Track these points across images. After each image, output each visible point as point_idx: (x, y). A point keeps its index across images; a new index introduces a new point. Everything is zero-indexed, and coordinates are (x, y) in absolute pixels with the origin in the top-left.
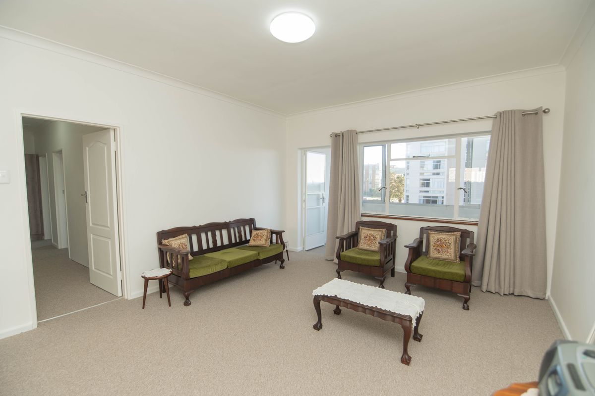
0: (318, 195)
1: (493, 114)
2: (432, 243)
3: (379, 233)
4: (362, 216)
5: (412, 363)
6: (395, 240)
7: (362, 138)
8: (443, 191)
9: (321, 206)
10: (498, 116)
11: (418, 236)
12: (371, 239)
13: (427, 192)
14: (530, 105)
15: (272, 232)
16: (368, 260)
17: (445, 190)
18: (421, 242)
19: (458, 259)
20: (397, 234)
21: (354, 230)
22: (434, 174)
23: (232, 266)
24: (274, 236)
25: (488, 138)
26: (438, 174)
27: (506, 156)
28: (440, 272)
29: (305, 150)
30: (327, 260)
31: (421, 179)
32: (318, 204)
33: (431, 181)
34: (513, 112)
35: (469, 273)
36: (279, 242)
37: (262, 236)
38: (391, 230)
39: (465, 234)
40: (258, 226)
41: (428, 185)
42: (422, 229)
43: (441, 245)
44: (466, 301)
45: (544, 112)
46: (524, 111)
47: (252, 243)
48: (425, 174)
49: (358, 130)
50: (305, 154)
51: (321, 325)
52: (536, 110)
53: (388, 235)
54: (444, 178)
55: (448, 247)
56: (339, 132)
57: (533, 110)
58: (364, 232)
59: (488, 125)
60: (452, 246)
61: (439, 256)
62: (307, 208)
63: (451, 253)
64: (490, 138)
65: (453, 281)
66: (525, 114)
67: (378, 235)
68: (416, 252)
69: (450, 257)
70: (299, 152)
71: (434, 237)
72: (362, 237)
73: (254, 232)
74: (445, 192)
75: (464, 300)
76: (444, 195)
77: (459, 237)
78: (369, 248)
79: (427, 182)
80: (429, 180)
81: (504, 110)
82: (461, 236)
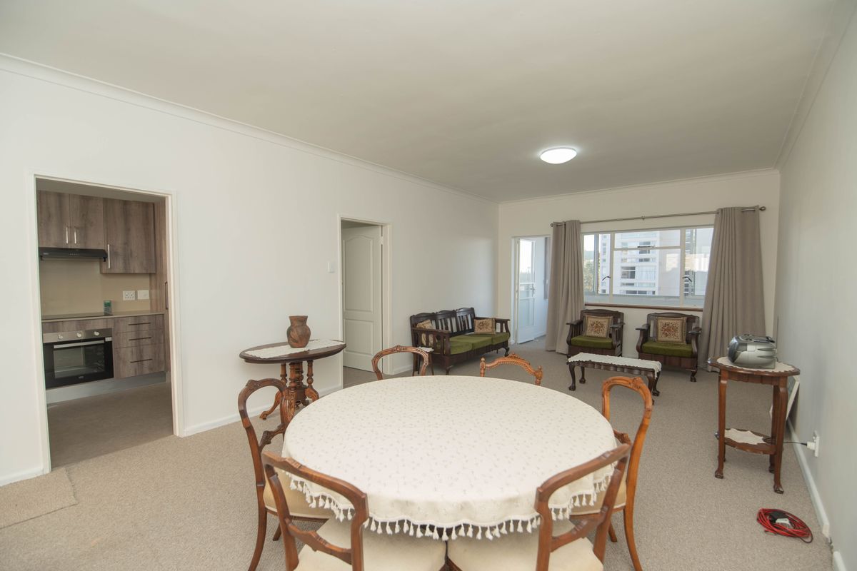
0: (529, 285)
1: (715, 210)
2: (660, 328)
3: (607, 320)
4: (586, 305)
5: (660, 395)
6: (622, 326)
7: (584, 228)
8: (655, 284)
9: (530, 297)
10: (720, 212)
11: (646, 323)
12: (598, 326)
13: (632, 284)
14: (748, 203)
15: (497, 321)
16: (600, 344)
17: (657, 282)
18: (649, 326)
19: (685, 341)
20: (625, 322)
21: (579, 318)
22: (641, 260)
23: (476, 348)
24: (498, 325)
25: (711, 230)
26: (647, 260)
27: (727, 248)
28: (669, 350)
29: (517, 238)
30: (548, 351)
31: (622, 268)
32: (528, 295)
33: (636, 270)
34: (733, 209)
35: (695, 349)
36: (504, 331)
37: (487, 325)
38: (617, 316)
39: (691, 319)
40: (477, 315)
41: (633, 275)
42: (649, 315)
43: (668, 329)
44: (694, 374)
45: (761, 209)
46: (743, 208)
47: (477, 330)
48: (628, 260)
49: (581, 221)
50: (518, 243)
51: (575, 387)
52: (754, 208)
53: (615, 322)
54: (655, 266)
55: (676, 331)
56: (561, 221)
57: (751, 208)
58: (591, 320)
59: (711, 219)
60: (679, 330)
61: (667, 339)
62: (520, 298)
63: (677, 337)
64: (712, 231)
65: (681, 357)
66: (744, 211)
67: (605, 322)
68: (645, 333)
69: (677, 340)
70: (513, 240)
71: (662, 322)
72: (589, 325)
73: (477, 322)
74: (657, 286)
75: (691, 374)
76: (656, 289)
77: (685, 321)
78: (596, 335)
79: (631, 272)
80: (634, 268)
81: (725, 207)
82: (687, 321)
